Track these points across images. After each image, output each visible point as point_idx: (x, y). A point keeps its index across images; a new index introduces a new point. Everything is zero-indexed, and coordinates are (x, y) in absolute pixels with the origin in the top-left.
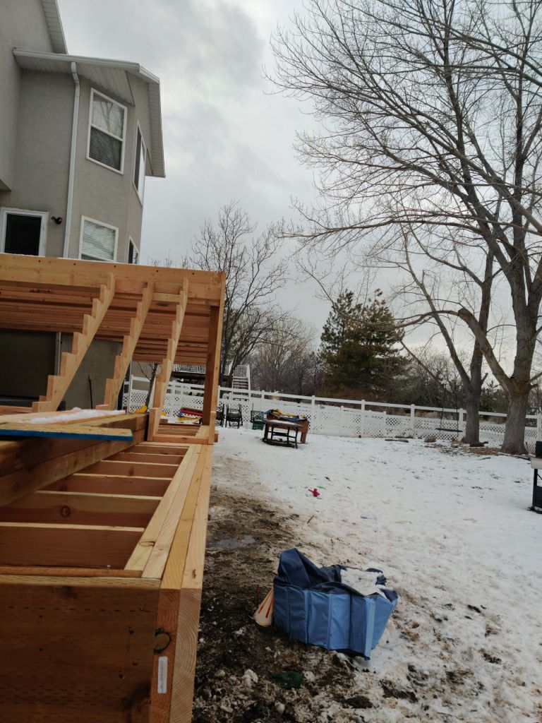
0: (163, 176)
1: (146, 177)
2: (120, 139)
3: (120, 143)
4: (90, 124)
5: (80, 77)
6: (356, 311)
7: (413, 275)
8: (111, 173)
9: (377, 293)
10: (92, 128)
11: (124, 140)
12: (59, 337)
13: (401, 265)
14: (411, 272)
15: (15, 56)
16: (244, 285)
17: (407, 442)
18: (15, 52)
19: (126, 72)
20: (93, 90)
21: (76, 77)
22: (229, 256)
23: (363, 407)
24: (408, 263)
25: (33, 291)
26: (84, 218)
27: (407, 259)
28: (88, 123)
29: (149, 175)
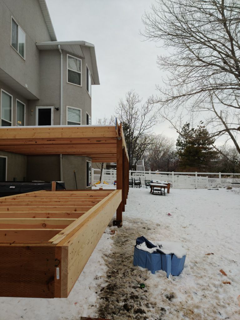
0: (99, 84)
1: (92, 85)
2: (79, 72)
3: (80, 74)
4: (68, 68)
5: (62, 50)
6: (192, 132)
7: (216, 113)
8: (77, 87)
9: (201, 123)
10: (69, 70)
11: (81, 73)
12: (61, 156)
13: (209, 109)
14: (215, 112)
15: (37, 46)
16: (138, 125)
17: (218, 190)
18: (37, 44)
19: (80, 46)
20: (68, 55)
21: (60, 51)
22: (131, 114)
23: (196, 175)
24: (213, 108)
25: (48, 141)
26: (67, 107)
27: (213, 106)
28: (67, 69)
29: (93, 84)
